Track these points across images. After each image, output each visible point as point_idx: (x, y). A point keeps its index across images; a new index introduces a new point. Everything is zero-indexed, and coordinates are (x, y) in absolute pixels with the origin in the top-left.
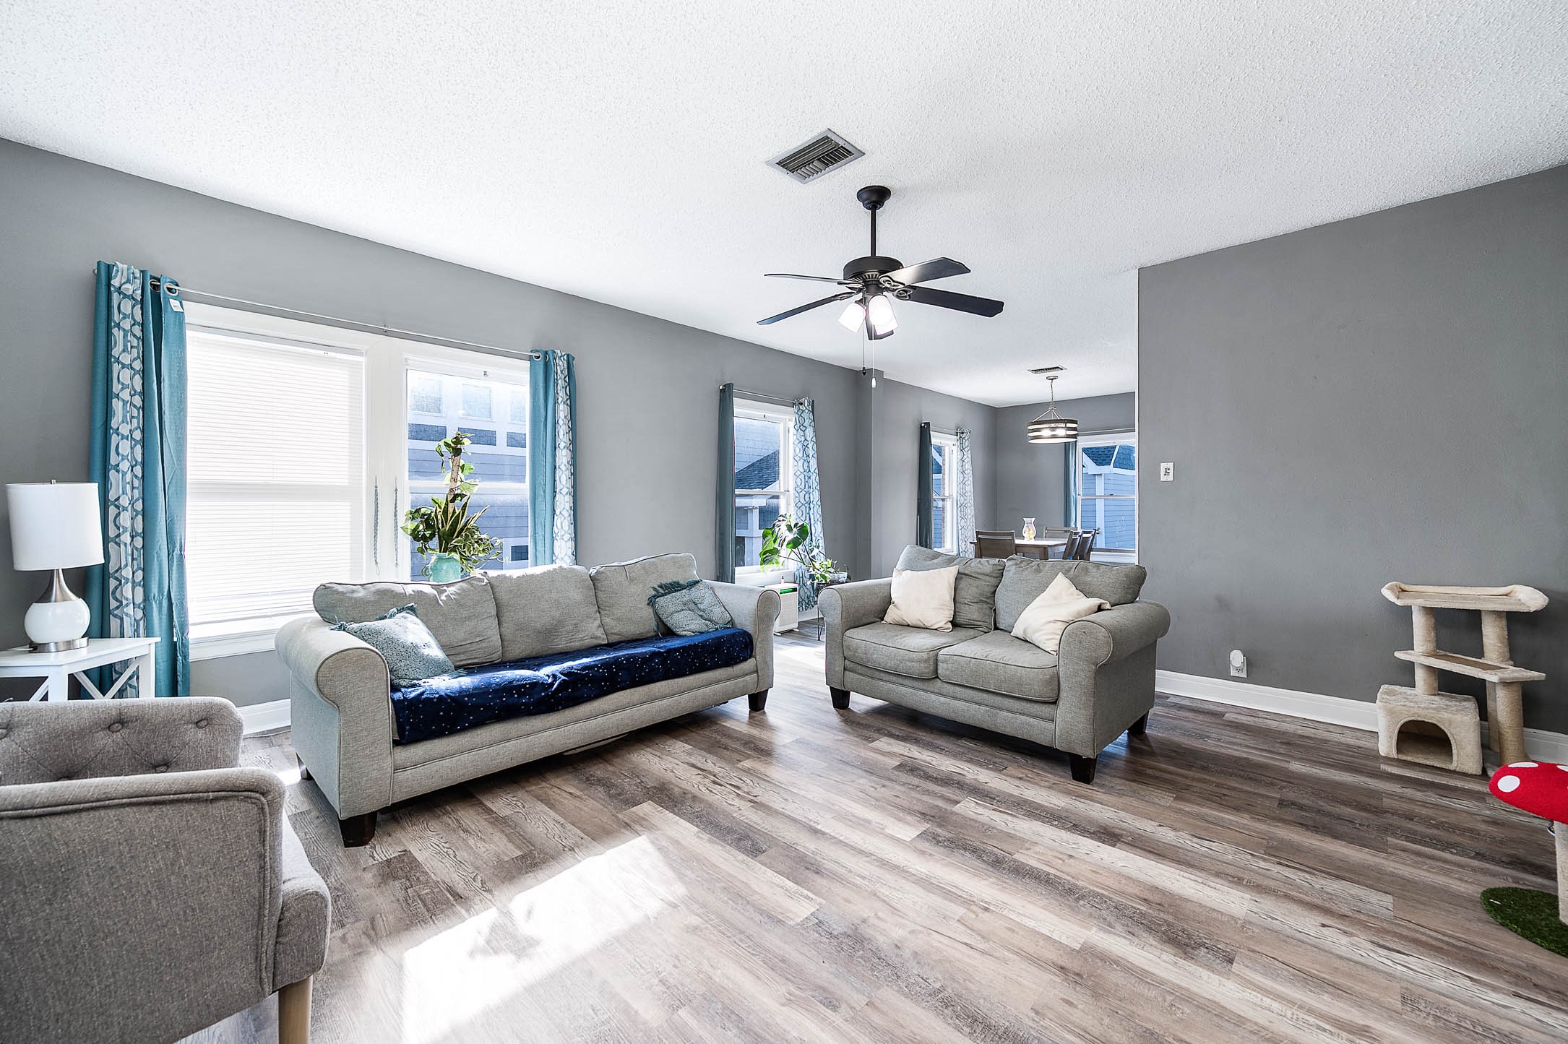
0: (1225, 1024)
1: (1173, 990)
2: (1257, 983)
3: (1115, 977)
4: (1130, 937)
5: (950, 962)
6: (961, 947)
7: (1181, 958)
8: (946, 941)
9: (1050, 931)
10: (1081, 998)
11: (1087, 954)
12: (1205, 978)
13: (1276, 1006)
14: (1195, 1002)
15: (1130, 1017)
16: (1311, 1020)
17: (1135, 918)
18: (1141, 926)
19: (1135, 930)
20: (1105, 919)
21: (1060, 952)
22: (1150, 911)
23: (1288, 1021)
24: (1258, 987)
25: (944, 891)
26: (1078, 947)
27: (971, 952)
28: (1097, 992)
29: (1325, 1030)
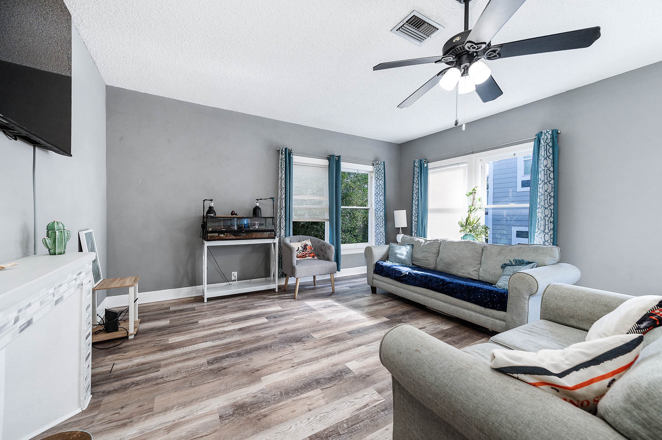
0: (211, 393)
1: (229, 390)
2: (208, 417)
3: (245, 380)
4: (254, 395)
5: (277, 352)
6: (282, 355)
7: (235, 402)
8: (286, 354)
9: (273, 376)
10: (247, 369)
11: (258, 379)
12: (224, 402)
13: (200, 413)
14: (222, 392)
15: (233, 374)
16: (188, 418)
17: (260, 404)
18: (255, 402)
19: (255, 399)
20: (266, 394)
21: (263, 373)
22: (259, 412)
23: (194, 411)
24: (207, 415)
25: (308, 362)
26: (262, 378)
27: (278, 356)
28: (245, 373)
29: (183, 418)
